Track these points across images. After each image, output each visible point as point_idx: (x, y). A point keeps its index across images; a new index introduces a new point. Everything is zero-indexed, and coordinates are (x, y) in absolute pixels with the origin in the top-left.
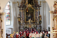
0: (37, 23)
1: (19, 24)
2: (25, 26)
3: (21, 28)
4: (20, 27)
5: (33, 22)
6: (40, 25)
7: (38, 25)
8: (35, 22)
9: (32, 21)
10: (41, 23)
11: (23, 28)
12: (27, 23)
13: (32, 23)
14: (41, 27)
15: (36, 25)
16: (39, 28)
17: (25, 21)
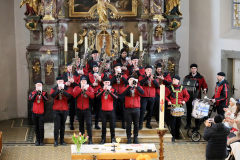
0: (149, 21)
1: (32, 26)
2: (70, 45)
3: (43, 57)
4: (32, 50)
5: (124, 14)
6: (171, 37)
7: (157, 38)
8: (139, 16)
9: (116, 13)
10: (175, 26)
11: (55, 58)
12: (83, 20)
13: (119, 20)
14: (174, 49)
15: (145, 39)
16: (165, 57)
17: (67, 8)
